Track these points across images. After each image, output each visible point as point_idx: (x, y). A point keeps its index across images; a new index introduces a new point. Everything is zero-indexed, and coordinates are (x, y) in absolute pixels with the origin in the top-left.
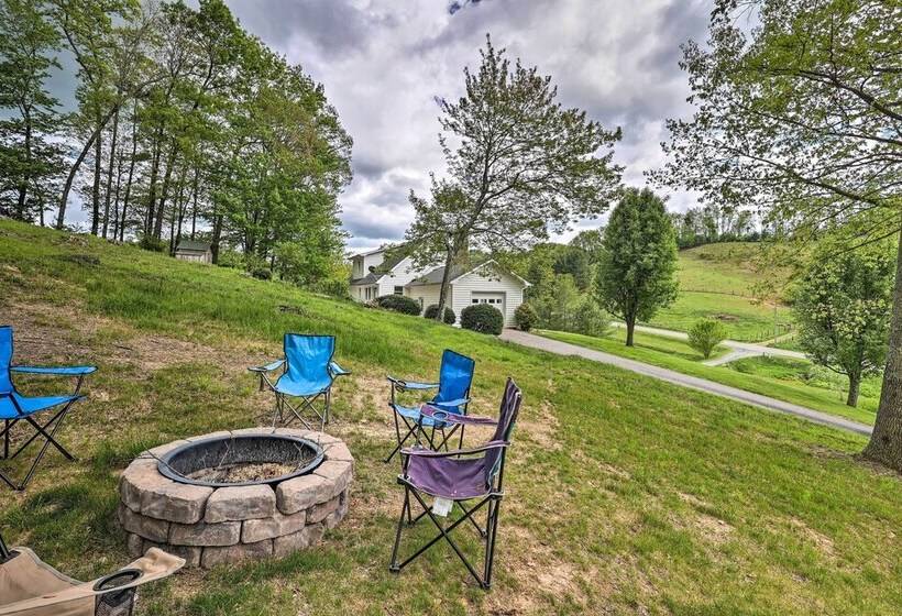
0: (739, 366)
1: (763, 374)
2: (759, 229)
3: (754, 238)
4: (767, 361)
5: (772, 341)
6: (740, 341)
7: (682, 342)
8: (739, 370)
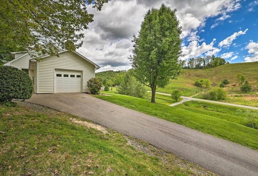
0: (186, 104)
1: (192, 106)
2: (187, 65)
3: (186, 68)
4: (193, 102)
5: (193, 96)
6: (185, 96)
7: (169, 97)
8: (186, 105)
